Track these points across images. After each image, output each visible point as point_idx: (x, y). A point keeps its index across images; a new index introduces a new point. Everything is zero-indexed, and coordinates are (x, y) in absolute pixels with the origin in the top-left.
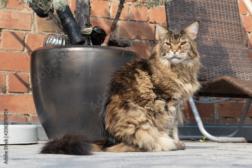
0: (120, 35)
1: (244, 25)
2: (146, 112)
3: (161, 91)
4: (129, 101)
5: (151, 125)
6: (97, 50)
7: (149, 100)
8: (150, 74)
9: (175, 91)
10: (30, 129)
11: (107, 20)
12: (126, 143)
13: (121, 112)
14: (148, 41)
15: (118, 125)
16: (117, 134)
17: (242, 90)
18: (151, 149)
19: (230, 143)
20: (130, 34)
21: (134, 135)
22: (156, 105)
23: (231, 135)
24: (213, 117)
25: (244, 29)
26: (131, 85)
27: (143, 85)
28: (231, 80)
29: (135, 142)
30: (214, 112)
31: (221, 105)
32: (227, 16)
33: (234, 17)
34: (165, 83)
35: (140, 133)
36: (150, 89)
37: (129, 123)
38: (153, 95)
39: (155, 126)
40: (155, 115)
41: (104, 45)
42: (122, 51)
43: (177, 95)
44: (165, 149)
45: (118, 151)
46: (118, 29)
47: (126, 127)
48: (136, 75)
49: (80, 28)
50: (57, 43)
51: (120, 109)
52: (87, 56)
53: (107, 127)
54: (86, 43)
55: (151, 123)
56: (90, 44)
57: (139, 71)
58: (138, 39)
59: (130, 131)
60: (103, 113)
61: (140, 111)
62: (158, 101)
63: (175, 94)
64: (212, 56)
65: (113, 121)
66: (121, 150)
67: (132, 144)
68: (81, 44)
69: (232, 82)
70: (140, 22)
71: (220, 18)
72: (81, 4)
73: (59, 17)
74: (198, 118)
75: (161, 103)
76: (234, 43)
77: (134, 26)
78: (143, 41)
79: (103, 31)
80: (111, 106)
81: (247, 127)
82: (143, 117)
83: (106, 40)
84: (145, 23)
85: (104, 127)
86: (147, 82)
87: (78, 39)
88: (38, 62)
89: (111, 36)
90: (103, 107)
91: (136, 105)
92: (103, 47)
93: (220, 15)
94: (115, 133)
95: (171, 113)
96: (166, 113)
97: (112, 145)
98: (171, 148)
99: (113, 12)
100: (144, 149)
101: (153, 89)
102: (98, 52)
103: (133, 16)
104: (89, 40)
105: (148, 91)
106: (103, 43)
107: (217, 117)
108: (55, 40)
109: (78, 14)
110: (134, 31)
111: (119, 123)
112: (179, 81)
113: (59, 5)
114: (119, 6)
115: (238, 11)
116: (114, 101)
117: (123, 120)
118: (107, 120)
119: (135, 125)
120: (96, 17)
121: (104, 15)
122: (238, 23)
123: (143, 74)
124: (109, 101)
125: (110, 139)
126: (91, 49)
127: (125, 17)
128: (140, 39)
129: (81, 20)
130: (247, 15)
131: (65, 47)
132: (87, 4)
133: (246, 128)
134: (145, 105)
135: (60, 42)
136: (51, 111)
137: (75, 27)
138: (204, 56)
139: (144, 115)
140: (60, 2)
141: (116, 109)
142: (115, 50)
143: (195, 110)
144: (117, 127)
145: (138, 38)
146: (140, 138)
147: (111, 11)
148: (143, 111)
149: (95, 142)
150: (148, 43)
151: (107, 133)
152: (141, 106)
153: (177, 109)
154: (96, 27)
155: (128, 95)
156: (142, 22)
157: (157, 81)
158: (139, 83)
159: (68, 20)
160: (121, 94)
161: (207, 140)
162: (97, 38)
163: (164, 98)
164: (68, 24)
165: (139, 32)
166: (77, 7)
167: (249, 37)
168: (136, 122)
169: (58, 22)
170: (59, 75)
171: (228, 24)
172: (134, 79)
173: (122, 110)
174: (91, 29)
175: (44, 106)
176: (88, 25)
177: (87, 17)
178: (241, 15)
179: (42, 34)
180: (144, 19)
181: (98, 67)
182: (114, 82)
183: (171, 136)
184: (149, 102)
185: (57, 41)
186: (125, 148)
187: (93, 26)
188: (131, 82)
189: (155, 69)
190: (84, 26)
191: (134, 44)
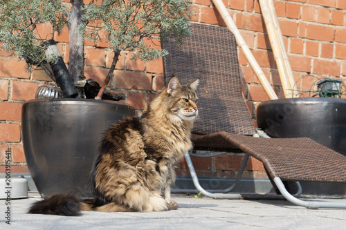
0: (116, 85)
1: (244, 76)
2: (137, 172)
3: (153, 151)
4: (119, 160)
5: (142, 185)
6: (90, 103)
7: (140, 160)
8: (142, 133)
9: (166, 150)
10: (20, 183)
11: (102, 69)
12: (117, 203)
13: (111, 172)
14: (144, 92)
15: (107, 184)
16: (108, 194)
17: (238, 146)
18: (142, 210)
19: (225, 200)
20: (126, 84)
21: (124, 195)
22: (147, 165)
23: (228, 190)
24: (210, 170)
25: (244, 80)
26: (121, 145)
27: (133, 144)
28: (228, 136)
29: (125, 202)
30: (211, 164)
31: (219, 157)
32: (226, 68)
33: (233, 69)
34: (156, 142)
35: (130, 193)
36: (141, 148)
37: (119, 183)
38: (144, 154)
39: (147, 186)
40: (146, 176)
41: (97, 98)
42: (116, 105)
43: (168, 155)
44: (156, 209)
45: (109, 211)
46: (114, 79)
47: (116, 187)
48: (126, 135)
49: (73, 80)
50: (49, 95)
51: (111, 168)
52: (80, 109)
53: (97, 186)
54: (79, 96)
55: (142, 183)
56: (83, 97)
57: (130, 130)
58: (134, 89)
59: (121, 191)
60: (93, 172)
61: (131, 171)
62: (149, 161)
63: (167, 153)
64: (209, 109)
65: (103, 180)
66: (111, 210)
67: (123, 203)
68: (74, 97)
69: (228, 138)
70: (136, 71)
71: (219, 70)
72: (74, 56)
73: (52, 68)
74: (193, 174)
75: (151, 163)
76: (232, 95)
77: (130, 76)
78: (140, 92)
79: (96, 83)
80: (101, 165)
81: (245, 180)
82: (133, 178)
83: (100, 93)
84: (142, 73)
85: (95, 186)
86: (138, 142)
87: (70, 92)
88: (30, 114)
89: (105, 89)
90: (93, 166)
91: (126, 165)
92: (97, 101)
93: (219, 67)
94: (105, 192)
95: (163, 172)
96: (157, 173)
97: (102, 204)
98: (163, 209)
99: (109, 61)
100: (134, 210)
101: (144, 149)
102: (91, 106)
103: (130, 66)
104: (82, 93)
105: (139, 150)
106: (96, 96)
107: (214, 170)
108: (47, 92)
109: (72, 66)
110: (130, 81)
111: (109, 183)
112: (170, 140)
113: (52, 57)
114: (114, 59)
115: (238, 63)
116: (105, 160)
117: (113, 180)
118: (97, 179)
119: (126, 185)
120: (91, 66)
121: (100, 64)
122: (238, 74)
123: (135, 133)
124: (100, 160)
125: (100, 198)
126: (84, 103)
127: (121, 66)
128: (136, 89)
129: (75, 72)
130: (248, 66)
131: (58, 100)
132: (81, 56)
133: (244, 182)
134: (136, 165)
135: (53, 94)
136: (43, 164)
137: (68, 80)
138: (201, 108)
139: (135, 175)
140: (52, 55)
141: (107, 168)
142: (109, 103)
143: (190, 165)
144: (107, 186)
145: (134, 87)
146: (130, 198)
147: (107, 60)
148: (134, 171)
149: (85, 201)
150: (144, 94)
151: (97, 192)
152: (132, 165)
153: (169, 169)
154: (90, 80)
155: (118, 154)
156: (139, 71)
157: (149, 140)
158: (130, 143)
159: (61, 72)
160: (112, 154)
161: (202, 196)
162: (90, 91)
163: (155, 158)
164: (61, 76)
165: (135, 81)
166: (70, 59)
167: (249, 89)
168: (126, 182)
169: (51, 74)
170: (51, 129)
171: (227, 76)
172: (124, 139)
173: (112, 169)
174: (84, 81)
175: (35, 160)
176: (82, 78)
177: (81, 69)
178: (241, 66)
179: (35, 82)
180: (141, 69)
181: (91, 121)
182: (105, 140)
183: (163, 196)
184: (140, 162)
185: (48, 93)
186: (115, 207)
187: (87, 79)
188: (122, 142)
189: (147, 127)
190: (78, 78)
191: (130, 95)
